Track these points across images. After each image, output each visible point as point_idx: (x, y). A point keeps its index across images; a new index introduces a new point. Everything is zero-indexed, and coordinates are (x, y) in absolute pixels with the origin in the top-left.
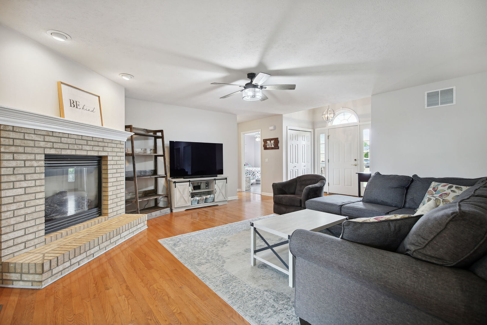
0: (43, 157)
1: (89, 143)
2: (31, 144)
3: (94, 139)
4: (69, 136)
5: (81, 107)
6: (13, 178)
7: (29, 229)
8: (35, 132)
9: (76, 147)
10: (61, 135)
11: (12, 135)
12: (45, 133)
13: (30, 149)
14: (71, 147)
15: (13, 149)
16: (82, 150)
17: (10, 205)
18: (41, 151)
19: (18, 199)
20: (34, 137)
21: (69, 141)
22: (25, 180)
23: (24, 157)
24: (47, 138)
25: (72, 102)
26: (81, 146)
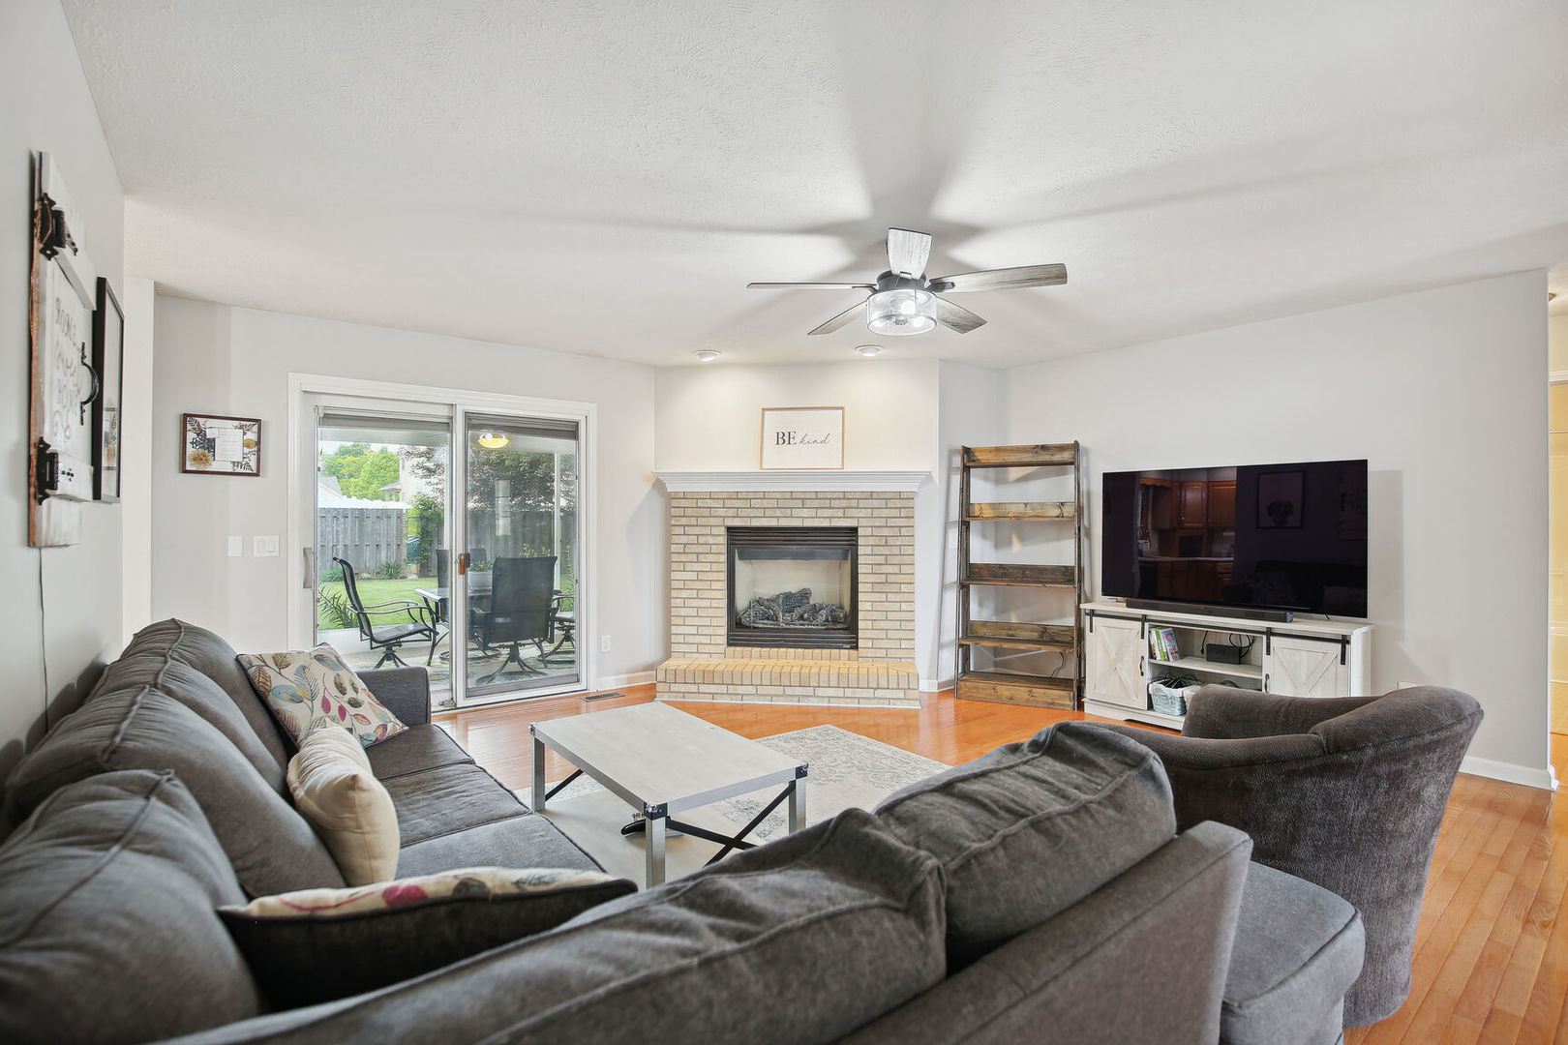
0: (723, 531)
1: (808, 503)
2: (706, 512)
3: (820, 496)
4: (764, 496)
5: (798, 439)
6: (683, 558)
7: (703, 628)
8: (711, 496)
9: (778, 513)
10: (751, 496)
11: (684, 503)
12: (725, 496)
13: (704, 519)
14: (768, 513)
15: (684, 521)
16: (791, 517)
17: (679, 591)
18: (718, 521)
19: (689, 585)
20: (710, 503)
21: (765, 504)
22: (698, 562)
23: (697, 530)
24: (728, 503)
25: (781, 435)
26: (789, 511)
